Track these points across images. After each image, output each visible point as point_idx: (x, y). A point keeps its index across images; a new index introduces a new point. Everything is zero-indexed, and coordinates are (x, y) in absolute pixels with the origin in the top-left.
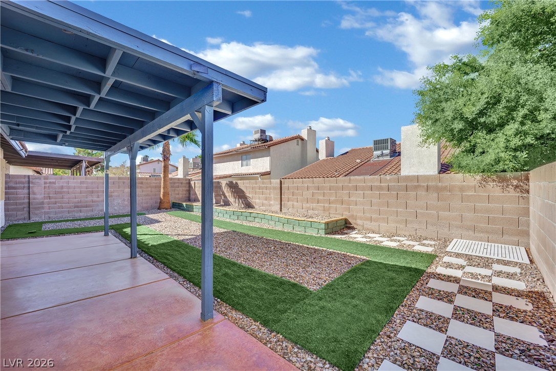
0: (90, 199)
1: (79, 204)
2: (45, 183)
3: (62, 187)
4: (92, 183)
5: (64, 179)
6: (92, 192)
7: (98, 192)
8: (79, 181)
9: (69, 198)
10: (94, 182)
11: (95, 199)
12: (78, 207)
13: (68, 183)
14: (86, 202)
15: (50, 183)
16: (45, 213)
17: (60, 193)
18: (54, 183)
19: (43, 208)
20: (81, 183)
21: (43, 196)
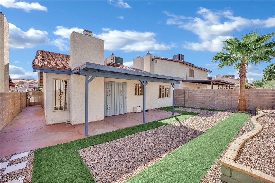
0: (204, 100)
1: (200, 102)
2: (189, 92)
3: (194, 94)
4: (205, 92)
5: (195, 91)
6: (205, 97)
7: (207, 97)
8: (200, 91)
9: (196, 99)
10: (206, 92)
11: (206, 100)
12: (199, 103)
13: (196, 92)
14: (202, 101)
15: (190, 92)
16: (189, 104)
17: (193, 96)
18: (191, 92)
19: (188, 102)
20: (201, 92)
21: (188, 97)
